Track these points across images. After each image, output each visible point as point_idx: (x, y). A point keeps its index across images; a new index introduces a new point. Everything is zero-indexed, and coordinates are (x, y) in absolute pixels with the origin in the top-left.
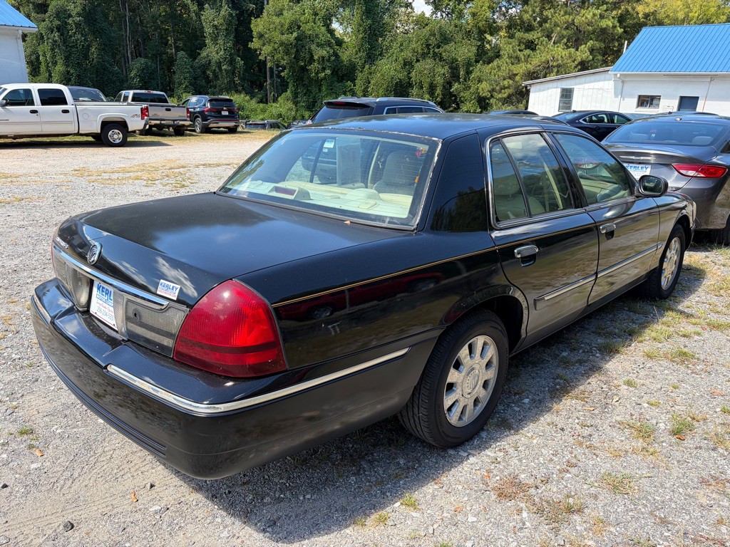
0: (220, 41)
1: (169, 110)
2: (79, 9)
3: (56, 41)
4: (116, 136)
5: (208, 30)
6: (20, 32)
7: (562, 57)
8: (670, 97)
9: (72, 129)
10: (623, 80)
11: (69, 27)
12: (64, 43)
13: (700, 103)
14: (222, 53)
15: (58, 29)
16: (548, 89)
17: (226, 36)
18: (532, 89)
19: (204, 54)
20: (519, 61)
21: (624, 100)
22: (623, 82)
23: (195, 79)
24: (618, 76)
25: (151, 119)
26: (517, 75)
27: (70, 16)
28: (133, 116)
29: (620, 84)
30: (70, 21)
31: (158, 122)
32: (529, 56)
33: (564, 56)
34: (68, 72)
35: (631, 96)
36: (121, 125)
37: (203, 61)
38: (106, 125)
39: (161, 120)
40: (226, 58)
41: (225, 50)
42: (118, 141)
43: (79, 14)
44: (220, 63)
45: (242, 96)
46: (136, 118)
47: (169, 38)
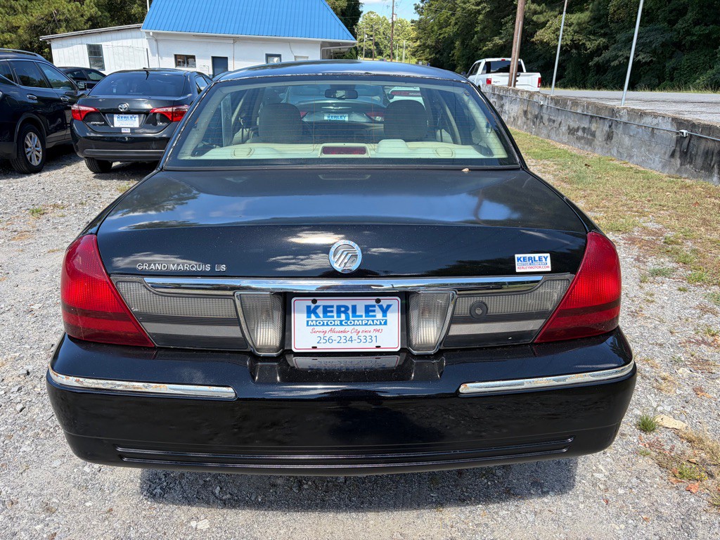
7: (68, 10)
8: (203, 57)
10: (156, 38)
13: (230, 63)
16: (72, 45)
18: (53, 45)
20: (15, 11)
21: (162, 59)
22: (156, 40)
24: (151, 34)
26: (19, 27)
29: (155, 43)
32: (26, 6)
33: (70, 9)
35: (168, 55)
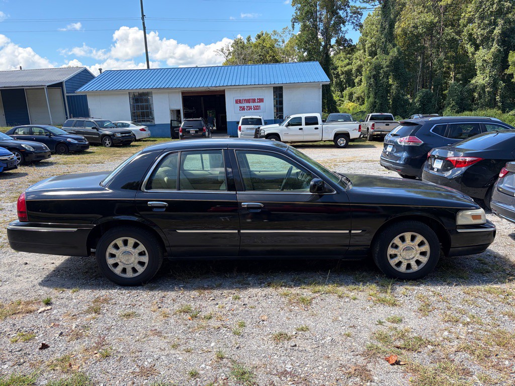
0: (487, 71)
1: (388, 125)
2: (387, 63)
3: (371, 84)
4: (342, 142)
5: (479, 63)
6: (321, 85)
9: (318, 138)
11: (380, 75)
12: (376, 84)
14: (487, 79)
15: (374, 76)
17: (492, 67)
19: (473, 81)
23: (462, 99)
25: (375, 131)
27: (382, 68)
28: (354, 130)
30: (381, 71)
31: (379, 133)
34: (375, 102)
36: (346, 135)
37: (471, 87)
38: (338, 136)
39: (381, 131)
40: (490, 83)
41: (490, 77)
42: (342, 145)
43: (387, 66)
44: (484, 86)
45: (495, 110)
46: (355, 131)
47: (451, 73)
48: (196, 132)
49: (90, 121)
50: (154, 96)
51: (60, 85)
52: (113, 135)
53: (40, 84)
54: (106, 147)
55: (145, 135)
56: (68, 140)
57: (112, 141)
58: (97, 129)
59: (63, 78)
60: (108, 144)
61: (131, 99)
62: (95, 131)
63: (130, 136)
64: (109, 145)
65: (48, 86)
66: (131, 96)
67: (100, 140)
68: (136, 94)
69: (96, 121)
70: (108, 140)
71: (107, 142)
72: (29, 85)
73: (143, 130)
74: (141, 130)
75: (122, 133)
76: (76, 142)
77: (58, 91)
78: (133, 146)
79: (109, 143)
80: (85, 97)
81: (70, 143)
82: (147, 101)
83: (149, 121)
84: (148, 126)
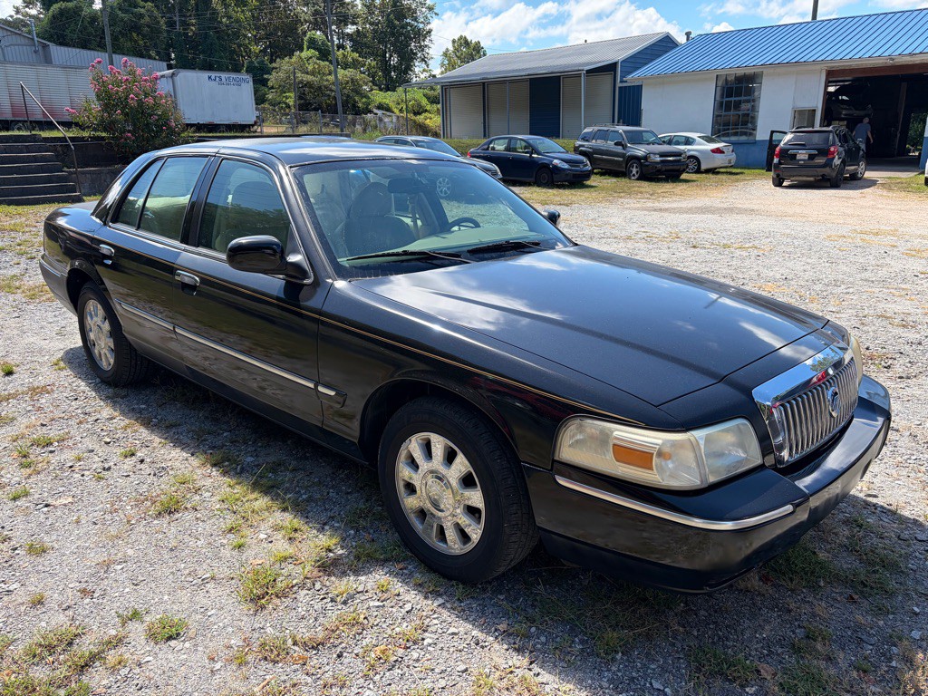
48: (811, 157)
49: (617, 132)
50: (765, 81)
51: (611, 68)
52: (646, 158)
53: (577, 68)
54: (630, 179)
55: (719, 161)
56: (556, 161)
57: (641, 169)
58: (623, 145)
59: (618, 56)
60: (634, 175)
61: (718, 89)
62: (619, 149)
63: (679, 161)
64: (637, 176)
65: (588, 71)
66: (720, 84)
67: (624, 165)
68: (729, 79)
69: (624, 131)
70: (637, 167)
71: (634, 171)
72: (562, 70)
73: (718, 151)
74: (714, 151)
75: (662, 155)
76: (566, 166)
77: (608, 78)
78: (686, 181)
79: (637, 172)
80: (639, 88)
81: (556, 167)
82: (750, 92)
83: (745, 134)
84: (733, 143)
